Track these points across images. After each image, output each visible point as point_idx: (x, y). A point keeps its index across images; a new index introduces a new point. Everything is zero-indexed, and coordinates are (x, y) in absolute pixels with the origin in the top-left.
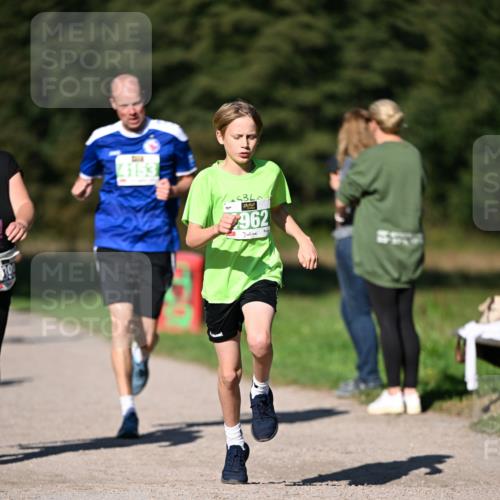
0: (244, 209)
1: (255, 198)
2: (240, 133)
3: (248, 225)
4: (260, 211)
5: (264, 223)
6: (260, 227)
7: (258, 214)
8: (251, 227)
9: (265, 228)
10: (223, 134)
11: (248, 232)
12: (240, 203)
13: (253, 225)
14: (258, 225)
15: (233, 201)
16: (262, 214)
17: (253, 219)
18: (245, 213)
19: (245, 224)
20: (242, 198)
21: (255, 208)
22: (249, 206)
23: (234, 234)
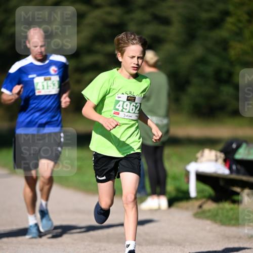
0: (128, 100)
1: (135, 95)
3: (127, 111)
4: (136, 103)
5: (137, 111)
6: (134, 113)
7: (135, 105)
8: (129, 112)
9: (137, 115)
11: (127, 114)
12: (126, 96)
13: (131, 111)
14: (133, 111)
15: (123, 94)
16: (137, 106)
17: (132, 107)
18: (128, 103)
19: (126, 109)
20: (128, 93)
21: (134, 101)
22: (131, 99)
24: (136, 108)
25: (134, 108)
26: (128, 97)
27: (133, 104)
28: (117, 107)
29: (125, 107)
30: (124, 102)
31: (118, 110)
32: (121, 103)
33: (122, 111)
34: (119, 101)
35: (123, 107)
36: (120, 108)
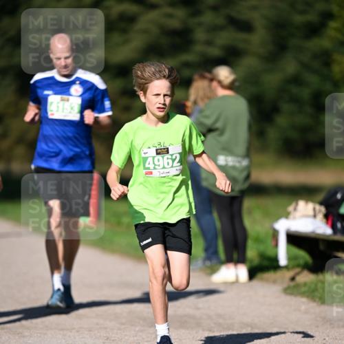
0: (157, 154)
1: (167, 145)
2: (159, 93)
3: (162, 166)
4: (172, 155)
5: (176, 164)
6: (172, 167)
7: (170, 157)
8: (164, 168)
9: (178, 168)
10: (145, 94)
11: (162, 171)
12: (154, 149)
13: (166, 166)
14: (171, 165)
15: (149, 148)
16: (174, 157)
17: (166, 161)
18: (159, 157)
19: (159, 166)
20: (156, 145)
21: (168, 152)
22: (162, 151)
23: (151, 173)
24: (174, 161)
25: (170, 161)
26: (157, 150)
28: (147, 166)
29: (156, 163)
30: (154, 157)
31: (149, 168)
32: (150, 160)
33: (155, 168)
34: (147, 158)
35: (154, 163)
36: (152, 166)
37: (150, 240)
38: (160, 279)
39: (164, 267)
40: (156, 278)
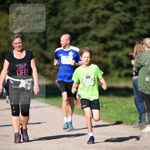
0: (87, 78)
1: (89, 75)
3: (88, 82)
4: (91, 78)
7: (91, 79)
8: (89, 83)
9: (93, 83)
11: (88, 84)
12: (85, 77)
13: (89, 82)
14: (91, 82)
16: (92, 79)
17: (89, 80)
18: (87, 79)
20: (86, 75)
21: (90, 77)
22: (88, 77)
23: (85, 84)
24: (92, 80)
25: (91, 81)
26: (86, 77)
27: (90, 79)
28: (83, 82)
29: (86, 81)
30: (85, 79)
31: (84, 83)
32: (84, 80)
34: (83, 79)
36: (85, 82)
37: (85, 106)
38: (89, 118)
39: (90, 115)
40: (88, 118)
